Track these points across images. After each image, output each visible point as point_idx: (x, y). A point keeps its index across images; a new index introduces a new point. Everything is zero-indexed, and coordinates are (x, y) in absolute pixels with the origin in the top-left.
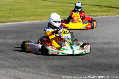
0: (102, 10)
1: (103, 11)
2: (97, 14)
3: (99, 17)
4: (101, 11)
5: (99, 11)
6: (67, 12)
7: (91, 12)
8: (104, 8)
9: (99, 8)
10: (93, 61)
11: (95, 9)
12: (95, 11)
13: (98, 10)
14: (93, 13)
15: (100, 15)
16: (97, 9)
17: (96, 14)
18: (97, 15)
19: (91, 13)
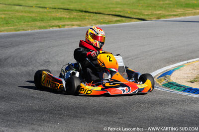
0: (72, 16)
1: (74, 18)
2: (64, 23)
3: (66, 28)
4: (69, 18)
5: (66, 18)
6: (12, 20)
7: (54, 19)
8: (75, 14)
9: (67, 13)
10: (55, 102)
11: (59, 14)
12: (60, 19)
13: (66, 16)
14: (57, 21)
15: (68, 25)
16: (63, 16)
17: (61, 24)
18: (64, 26)
19: (54, 21)
